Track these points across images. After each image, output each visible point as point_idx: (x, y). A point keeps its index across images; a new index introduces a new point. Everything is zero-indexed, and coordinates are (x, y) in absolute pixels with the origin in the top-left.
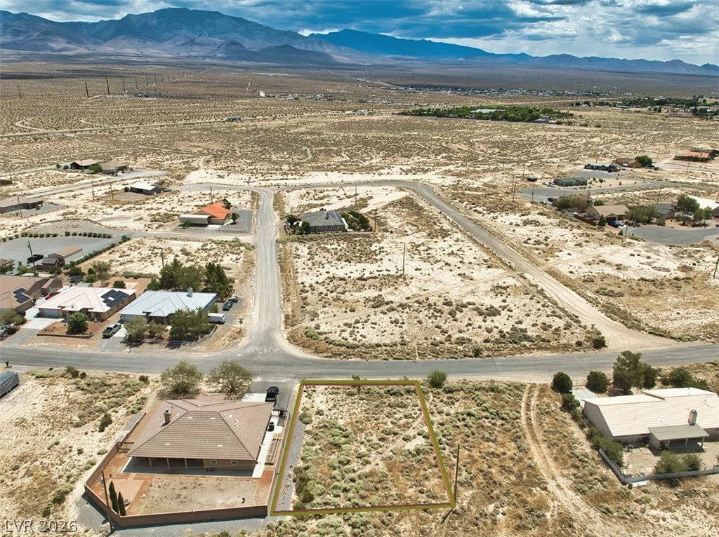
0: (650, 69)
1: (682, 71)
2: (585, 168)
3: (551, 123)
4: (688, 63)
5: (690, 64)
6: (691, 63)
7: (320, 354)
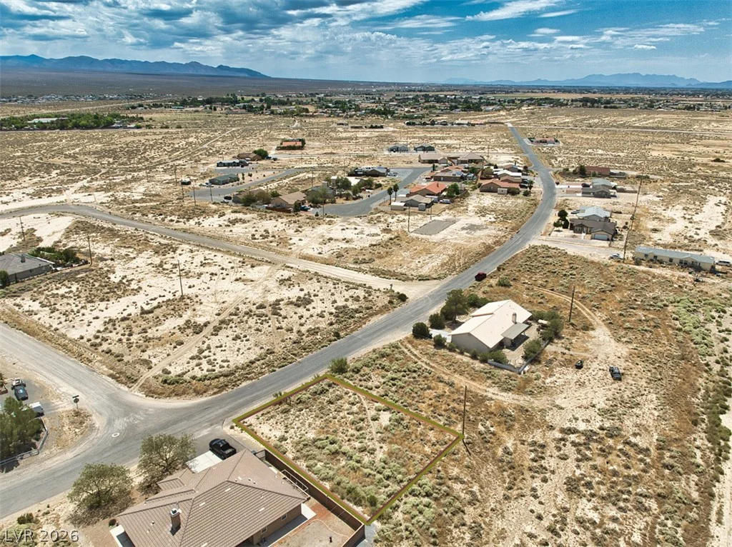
0: (172, 71)
1: (203, 72)
2: (218, 166)
3: (130, 128)
4: (205, 64)
5: (207, 66)
6: (207, 64)
7: (205, 394)
